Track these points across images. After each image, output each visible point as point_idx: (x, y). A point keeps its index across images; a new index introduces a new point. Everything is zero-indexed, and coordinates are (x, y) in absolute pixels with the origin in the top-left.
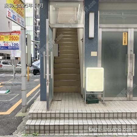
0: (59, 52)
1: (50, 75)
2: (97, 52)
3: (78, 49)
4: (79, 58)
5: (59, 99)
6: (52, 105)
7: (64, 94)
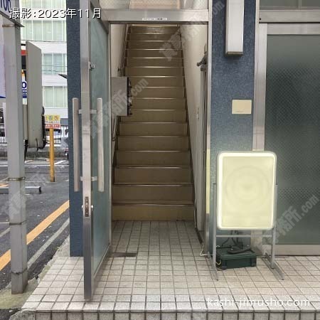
0: (130, 101)
1: (94, 179)
2: (251, 101)
3: (185, 97)
4: (187, 121)
5: (129, 251)
6: (106, 272)
7: (145, 227)
